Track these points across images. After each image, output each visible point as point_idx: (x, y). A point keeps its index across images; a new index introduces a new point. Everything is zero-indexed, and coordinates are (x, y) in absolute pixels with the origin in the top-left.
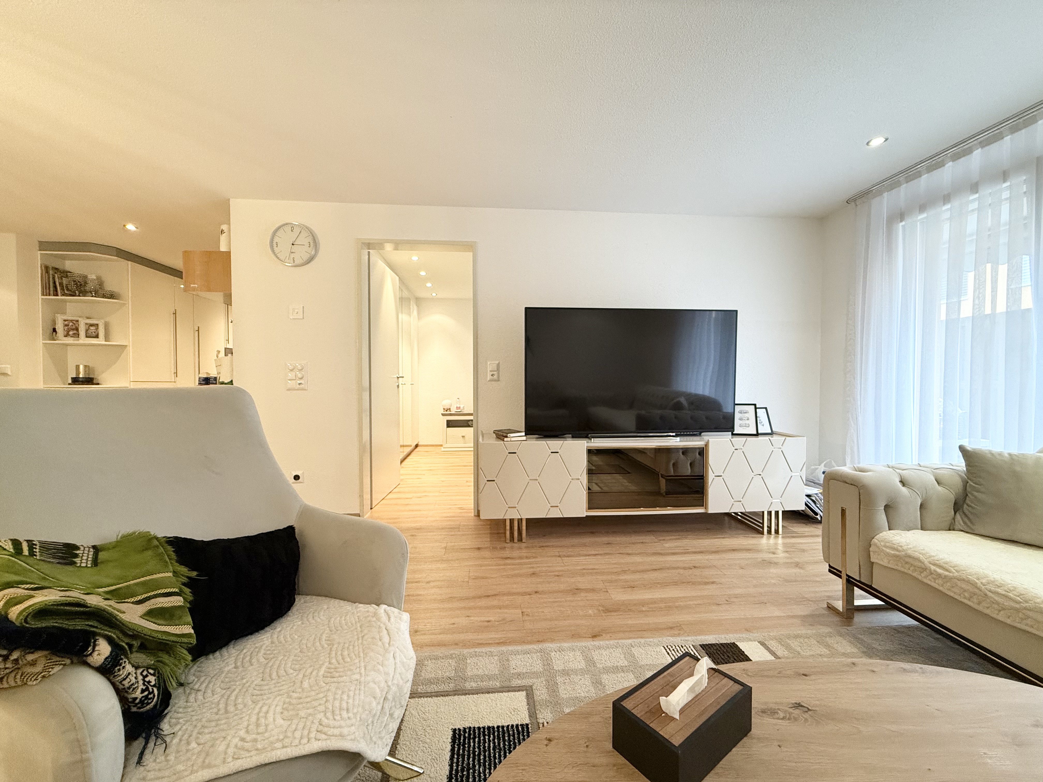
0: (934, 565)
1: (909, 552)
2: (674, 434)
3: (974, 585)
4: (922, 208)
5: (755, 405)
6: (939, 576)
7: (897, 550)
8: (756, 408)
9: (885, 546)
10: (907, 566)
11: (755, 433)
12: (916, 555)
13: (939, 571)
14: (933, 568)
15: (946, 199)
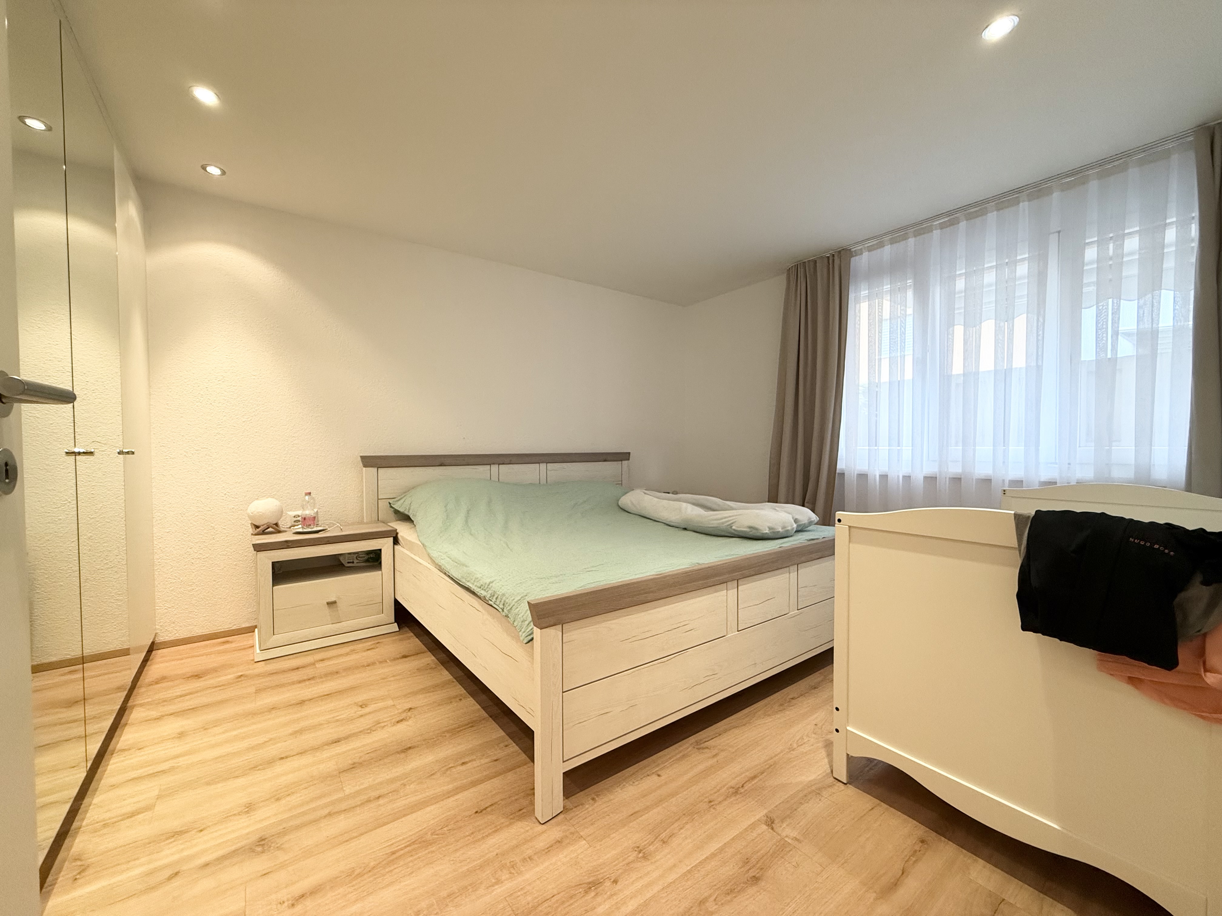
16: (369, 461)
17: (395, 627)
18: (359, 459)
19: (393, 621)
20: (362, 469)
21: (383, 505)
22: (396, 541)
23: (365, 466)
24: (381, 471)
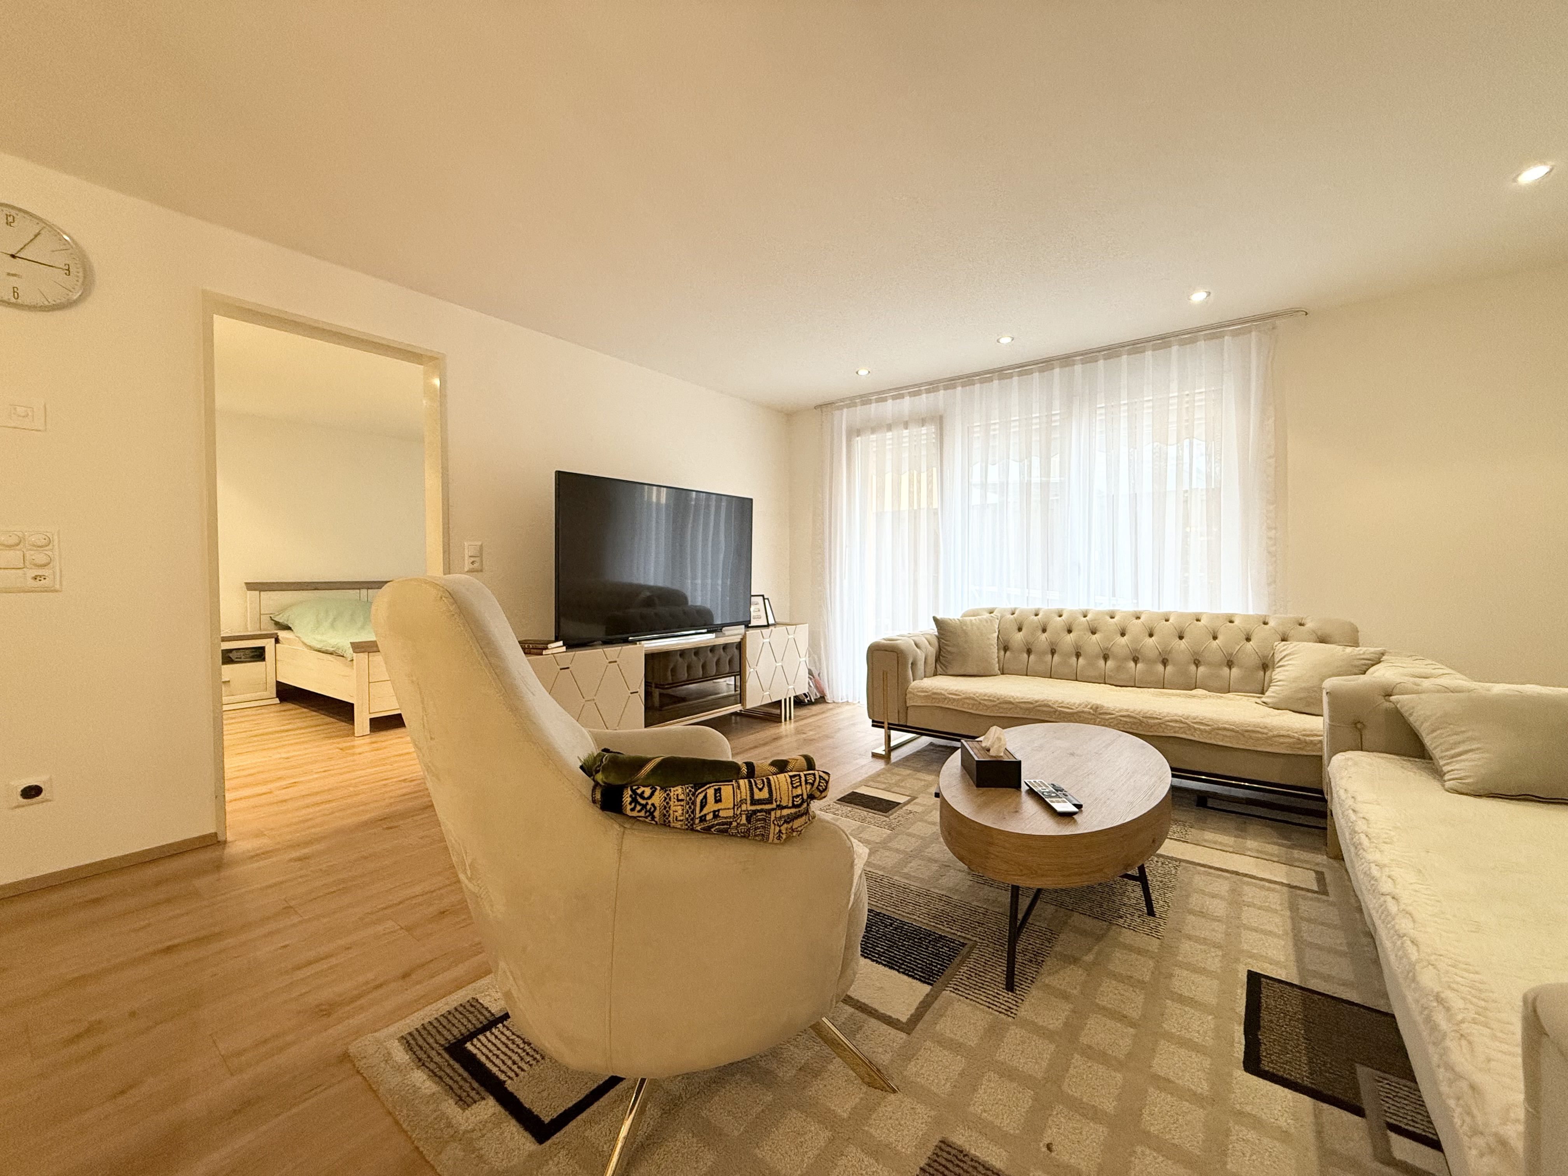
0: (950, 694)
1: (935, 691)
2: (705, 631)
3: (973, 699)
4: (873, 430)
5: (763, 596)
6: (954, 699)
7: (927, 692)
8: (764, 599)
9: (919, 692)
10: (934, 701)
11: (766, 624)
12: (939, 691)
13: (954, 697)
14: (950, 696)
15: (889, 428)
16: (251, 586)
17: (277, 701)
18: (244, 585)
19: (275, 696)
20: (246, 593)
21: (265, 619)
22: (277, 641)
23: (248, 589)
24: (262, 593)
